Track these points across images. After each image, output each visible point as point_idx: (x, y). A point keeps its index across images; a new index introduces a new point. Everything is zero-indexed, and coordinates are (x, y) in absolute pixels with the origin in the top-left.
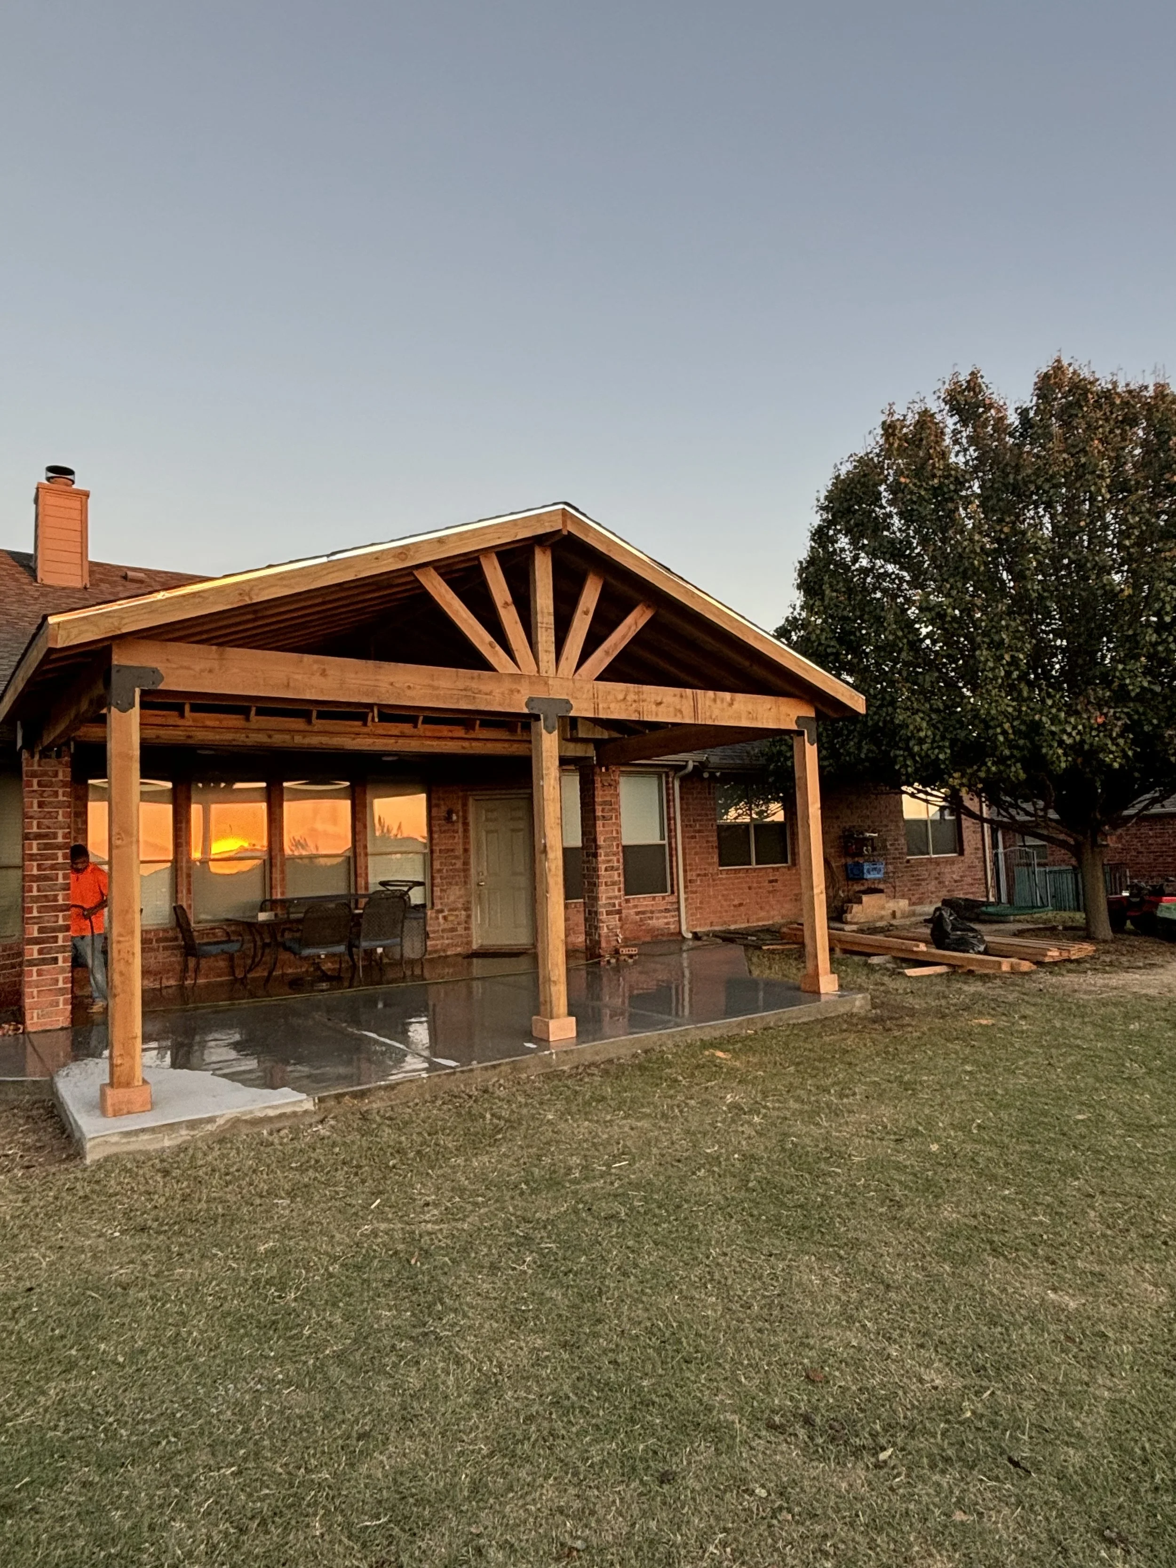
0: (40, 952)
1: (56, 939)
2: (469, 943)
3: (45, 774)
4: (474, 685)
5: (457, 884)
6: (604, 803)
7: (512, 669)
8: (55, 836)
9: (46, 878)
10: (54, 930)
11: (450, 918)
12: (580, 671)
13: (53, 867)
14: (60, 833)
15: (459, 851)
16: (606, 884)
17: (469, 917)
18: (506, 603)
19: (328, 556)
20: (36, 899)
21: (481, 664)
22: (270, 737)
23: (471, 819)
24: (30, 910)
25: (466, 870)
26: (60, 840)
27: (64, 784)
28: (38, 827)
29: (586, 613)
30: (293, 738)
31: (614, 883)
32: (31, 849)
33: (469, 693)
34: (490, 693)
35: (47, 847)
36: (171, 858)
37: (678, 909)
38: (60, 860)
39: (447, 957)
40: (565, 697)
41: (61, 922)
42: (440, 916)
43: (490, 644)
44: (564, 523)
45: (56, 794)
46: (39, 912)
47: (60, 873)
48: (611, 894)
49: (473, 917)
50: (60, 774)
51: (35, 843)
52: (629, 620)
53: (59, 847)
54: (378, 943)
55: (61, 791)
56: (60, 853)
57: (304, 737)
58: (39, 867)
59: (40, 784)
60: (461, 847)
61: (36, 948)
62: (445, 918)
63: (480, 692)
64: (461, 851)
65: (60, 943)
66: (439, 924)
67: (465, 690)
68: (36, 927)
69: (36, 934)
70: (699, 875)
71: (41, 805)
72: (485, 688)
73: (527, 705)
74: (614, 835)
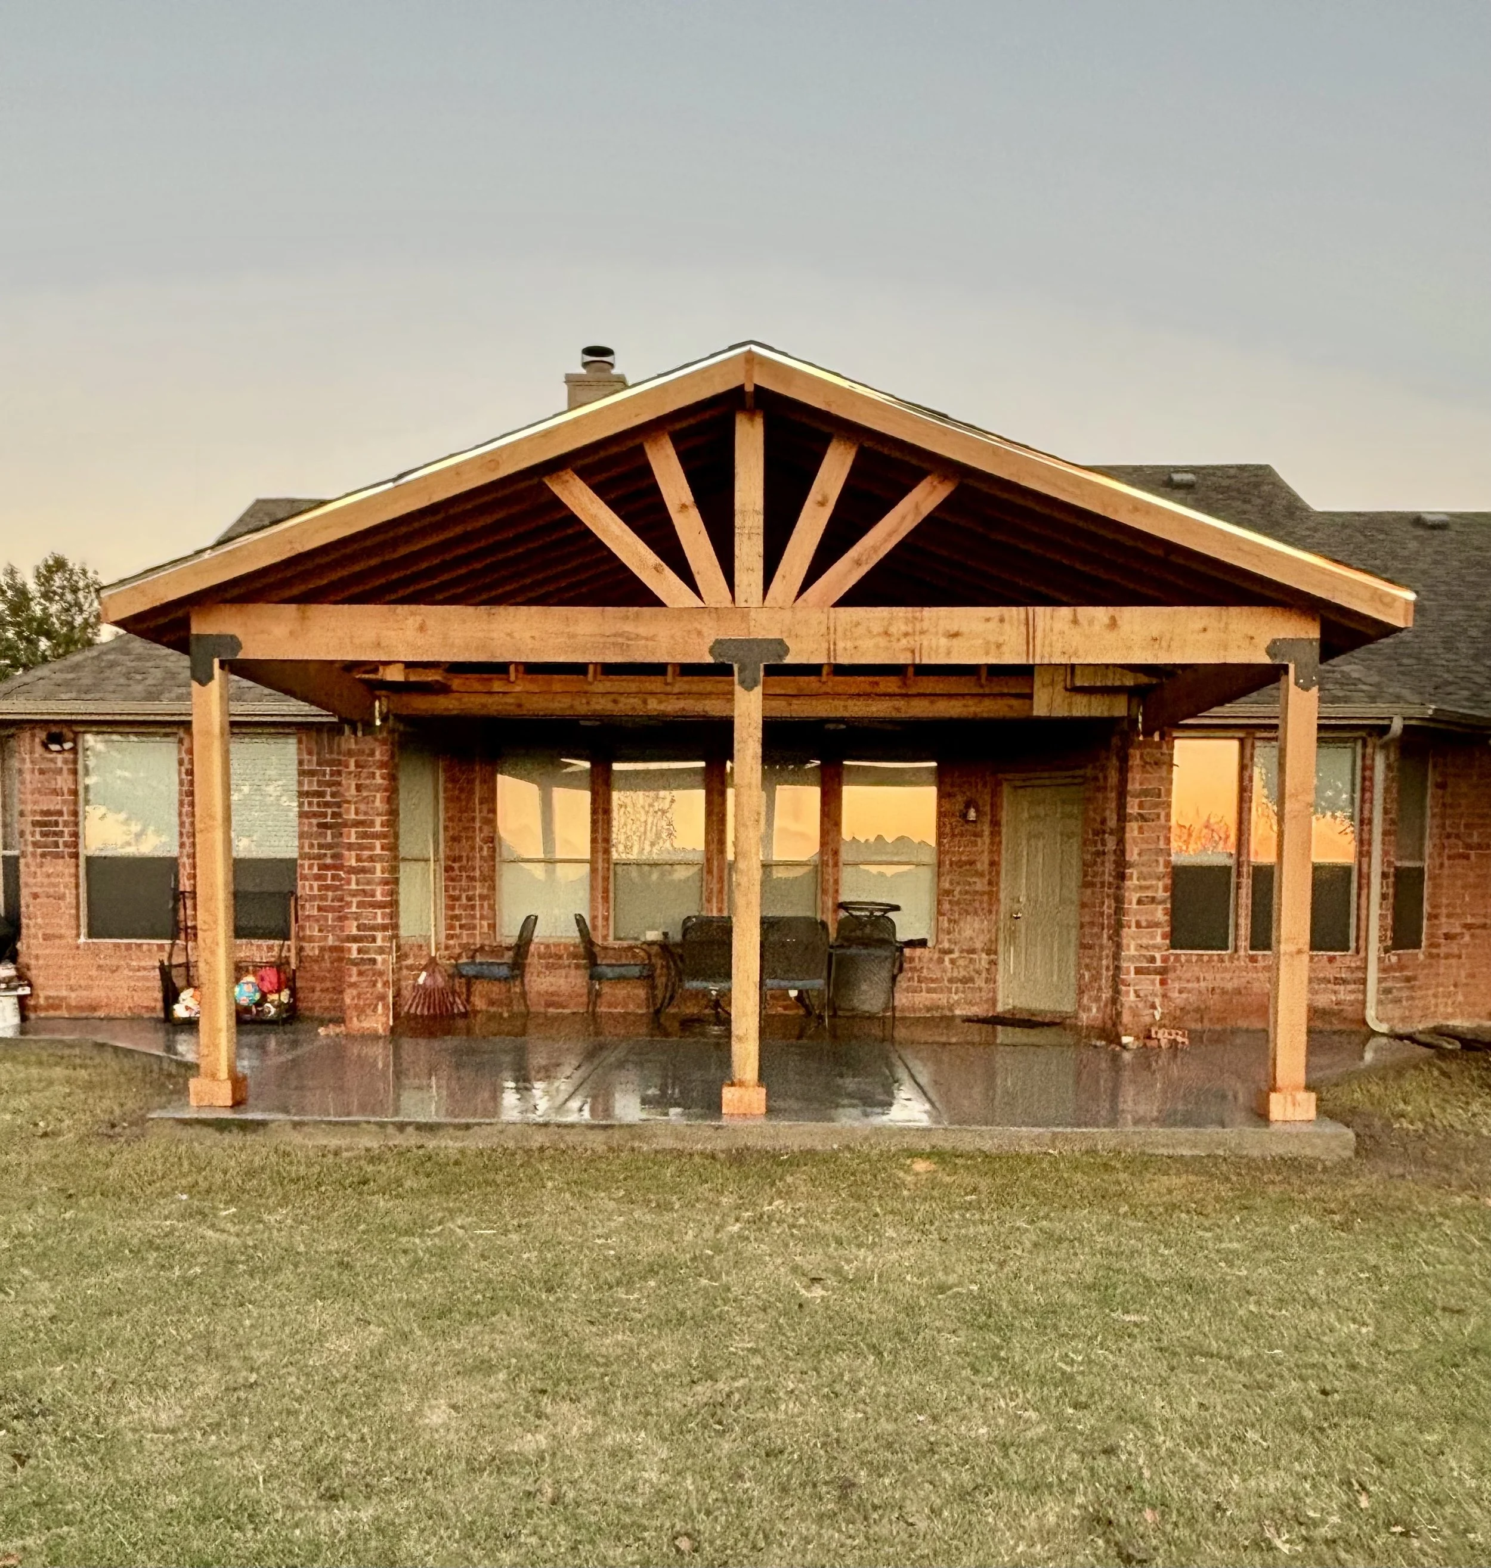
0: (360, 951)
1: (374, 940)
2: (994, 1002)
3: (361, 752)
4: (629, 627)
5: (976, 913)
6: (1145, 793)
7: (688, 598)
8: (372, 824)
9: (363, 870)
10: (373, 928)
11: (961, 962)
12: (805, 595)
13: (371, 859)
14: (378, 820)
15: (982, 865)
16: (1138, 925)
17: (993, 963)
18: (684, 507)
19: (394, 480)
20: (354, 894)
21: (644, 597)
22: (615, 701)
23: (1005, 816)
24: (349, 904)
25: (993, 896)
26: (378, 828)
27: (382, 765)
28: (357, 813)
29: (822, 504)
30: (645, 702)
31: (1153, 925)
32: (349, 837)
33: (620, 640)
34: (652, 638)
35: (365, 835)
36: (588, 856)
37: (1364, 982)
38: (378, 851)
39: (953, 1017)
40: (776, 636)
41: (379, 921)
42: (947, 958)
43: (656, 568)
44: (749, 374)
45: (373, 775)
46: (358, 907)
47: (378, 866)
48: (1145, 941)
49: (1001, 967)
50: (377, 753)
51: (353, 830)
52: (905, 506)
53: (376, 836)
54: (791, 984)
55: (378, 773)
56: (378, 844)
57: (660, 702)
58: (359, 859)
59: (357, 766)
60: (986, 858)
61: (355, 946)
62: (952, 961)
63: (638, 637)
64: (986, 866)
65: (379, 942)
66: (944, 971)
67: (615, 635)
68: (355, 924)
69: (355, 932)
70: (1468, 927)
71: (359, 788)
72: (642, 630)
73: (711, 651)
74: (1162, 845)
